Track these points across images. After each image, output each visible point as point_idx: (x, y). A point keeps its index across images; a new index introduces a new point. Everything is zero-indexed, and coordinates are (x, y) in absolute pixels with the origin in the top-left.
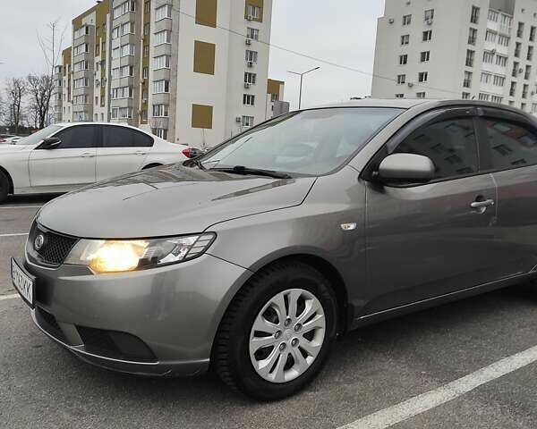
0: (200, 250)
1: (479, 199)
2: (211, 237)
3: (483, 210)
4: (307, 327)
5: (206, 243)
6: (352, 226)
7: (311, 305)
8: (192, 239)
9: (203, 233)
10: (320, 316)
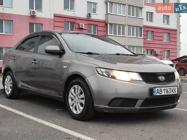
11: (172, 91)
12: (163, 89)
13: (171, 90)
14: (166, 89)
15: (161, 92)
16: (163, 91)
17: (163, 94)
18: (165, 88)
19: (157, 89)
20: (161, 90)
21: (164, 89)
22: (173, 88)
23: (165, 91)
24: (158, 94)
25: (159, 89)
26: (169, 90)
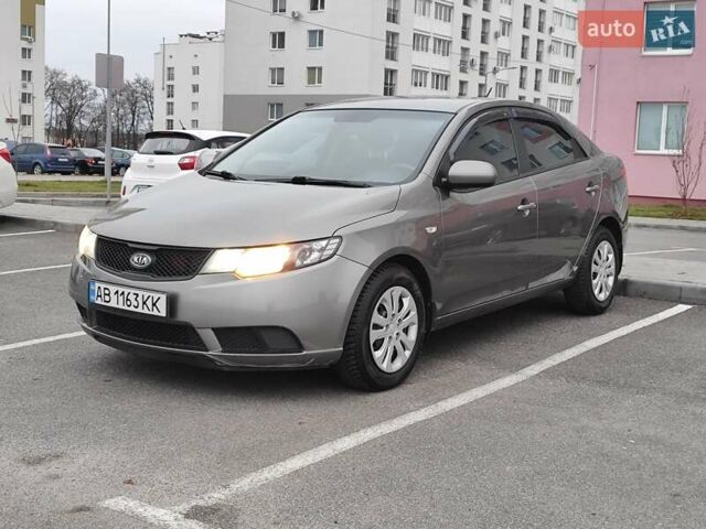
0: (331, 252)
1: (523, 202)
2: (338, 240)
3: (527, 213)
4: (405, 322)
5: (334, 246)
6: (434, 229)
7: (408, 301)
8: (324, 243)
9: (333, 237)
10: (414, 313)
11: (144, 303)
12: (113, 289)
13: (140, 299)
14: (123, 293)
15: (107, 298)
16: (114, 297)
17: (113, 304)
18: (121, 290)
19: (97, 285)
20: (107, 292)
21: (117, 292)
22: (146, 294)
23: (121, 298)
24: (99, 301)
25: (103, 286)
26: (132, 297)
